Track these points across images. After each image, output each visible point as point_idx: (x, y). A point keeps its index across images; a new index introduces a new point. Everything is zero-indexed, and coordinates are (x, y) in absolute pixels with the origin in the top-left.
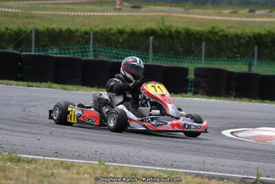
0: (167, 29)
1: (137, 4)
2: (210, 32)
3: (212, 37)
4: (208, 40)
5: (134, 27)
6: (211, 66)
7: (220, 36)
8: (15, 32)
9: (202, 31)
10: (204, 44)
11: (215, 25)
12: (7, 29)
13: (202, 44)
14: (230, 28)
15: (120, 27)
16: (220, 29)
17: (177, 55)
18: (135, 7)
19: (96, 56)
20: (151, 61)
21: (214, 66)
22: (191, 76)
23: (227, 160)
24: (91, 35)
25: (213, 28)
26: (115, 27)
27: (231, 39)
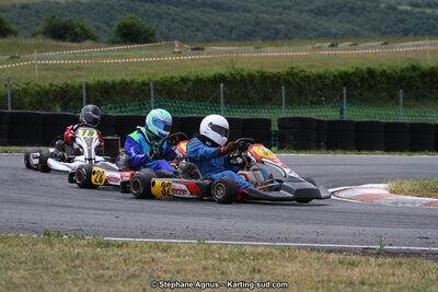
0: (238, 73)
1: (198, 46)
2: (288, 74)
3: (291, 80)
4: (288, 83)
5: (199, 74)
6: (292, 115)
7: (301, 78)
8: (61, 88)
9: (279, 73)
10: (283, 88)
11: (294, 65)
12: (51, 85)
13: (280, 89)
14: (311, 66)
15: (184, 74)
16: (300, 69)
18: (196, 49)
20: (222, 113)
21: (300, 115)
22: (275, 128)
24: (151, 86)
25: (292, 68)
26: (178, 74)
27: (314, 80)
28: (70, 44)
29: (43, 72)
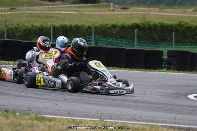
0: (147, 23)
1: (125, 6)
2: (178, 25)
3: (179, 29)
4: (177, 30)
5: (123, 23)
6: (179, 49)
7: (185, 28)
8: (39, 28)
9: (172, 24)
10: (174, 33)
11: (182, 20)
12: (33, 26)
13: (172, 34)
14: (193, 21)
15: (114, 23)
16: (186, 22)
17: (154, 41)
18: (124, 8)
19: (96, 44)
20: (136, 46)
21: (182, 49)
22: (165, 57)
23: (192, 116)
24: (93, 29)
25: (181, 22)
26: (110, 23)
27: (194, 29)
28: (48, 2)
29: (29, 18)
